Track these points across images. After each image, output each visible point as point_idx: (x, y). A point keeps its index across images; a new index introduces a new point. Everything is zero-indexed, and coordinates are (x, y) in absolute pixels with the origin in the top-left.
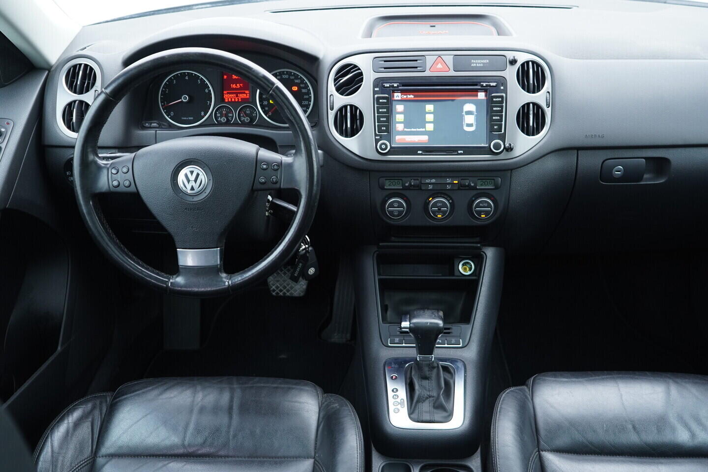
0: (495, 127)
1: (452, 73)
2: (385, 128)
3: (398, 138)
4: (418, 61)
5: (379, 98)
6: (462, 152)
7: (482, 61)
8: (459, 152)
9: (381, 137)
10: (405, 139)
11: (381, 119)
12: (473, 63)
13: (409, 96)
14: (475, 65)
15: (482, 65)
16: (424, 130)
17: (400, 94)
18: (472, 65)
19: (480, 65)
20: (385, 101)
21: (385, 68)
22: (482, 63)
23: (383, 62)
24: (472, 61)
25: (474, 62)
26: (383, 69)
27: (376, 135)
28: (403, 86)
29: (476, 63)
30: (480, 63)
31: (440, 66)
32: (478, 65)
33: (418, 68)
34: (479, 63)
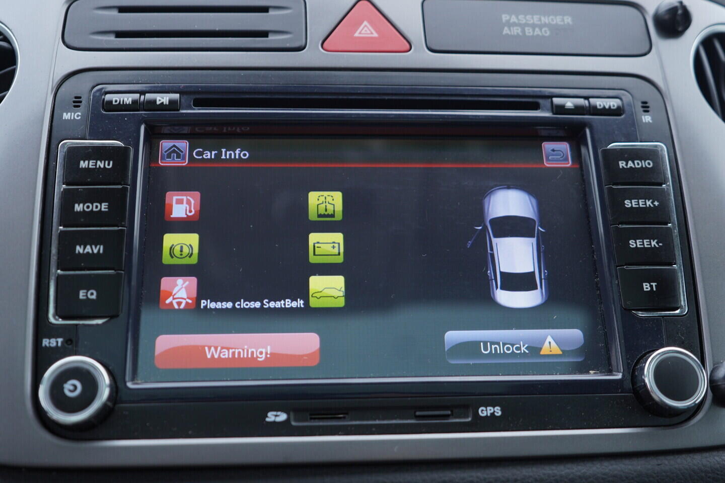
0: (646, 287)
1: (421, 57)
2: (93, 295)
3: (165, 343)
4: (272, 12)
5: (75, 154)
6: (498, 411)
7: (545, 20)
8: (485, 412)
9: (68, 341)
10: (199, 350)
11: (79, 249)
12: (510, 25)
13: (226, 154)
14: (516, 31)
15: (546, 32)
16: (300, 303)
17: (183, 145)
18: (506, 31)
19: (537, 31)
20: (109, 165)
21: (120, 34)
22: (545, 25)
23: (115, 13)
24: (505, 17)
25: (514, 19)
26: (112, 38)
27: (41, 328)
28: (199, 103)
29: (523, 26)
30: (541, 27)
31: (366, 30)
32: (529, 32)
33: (271, 37)
34: (534, 26)
